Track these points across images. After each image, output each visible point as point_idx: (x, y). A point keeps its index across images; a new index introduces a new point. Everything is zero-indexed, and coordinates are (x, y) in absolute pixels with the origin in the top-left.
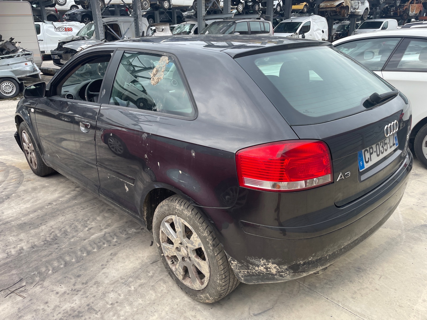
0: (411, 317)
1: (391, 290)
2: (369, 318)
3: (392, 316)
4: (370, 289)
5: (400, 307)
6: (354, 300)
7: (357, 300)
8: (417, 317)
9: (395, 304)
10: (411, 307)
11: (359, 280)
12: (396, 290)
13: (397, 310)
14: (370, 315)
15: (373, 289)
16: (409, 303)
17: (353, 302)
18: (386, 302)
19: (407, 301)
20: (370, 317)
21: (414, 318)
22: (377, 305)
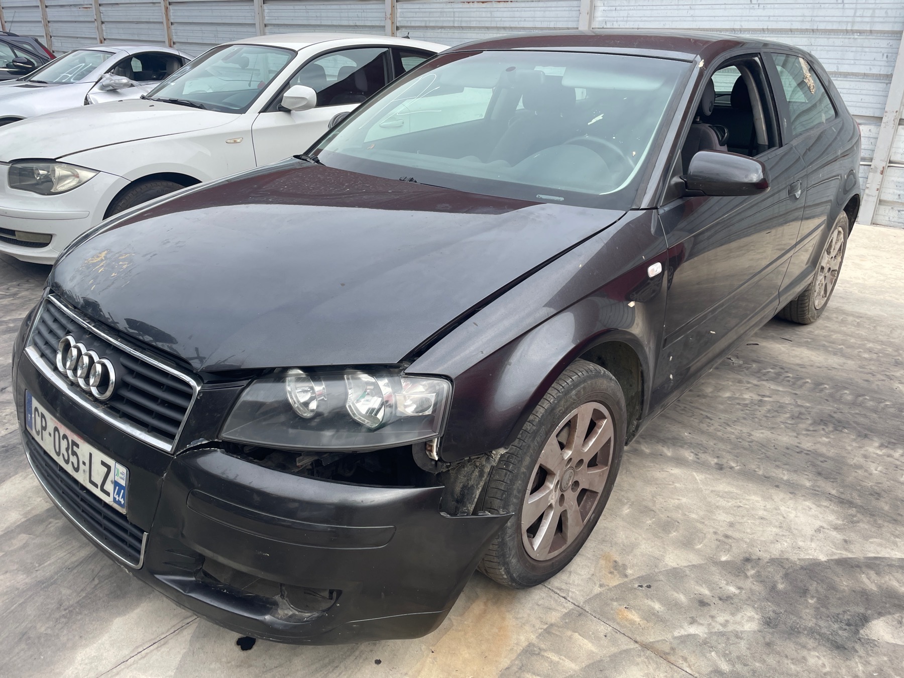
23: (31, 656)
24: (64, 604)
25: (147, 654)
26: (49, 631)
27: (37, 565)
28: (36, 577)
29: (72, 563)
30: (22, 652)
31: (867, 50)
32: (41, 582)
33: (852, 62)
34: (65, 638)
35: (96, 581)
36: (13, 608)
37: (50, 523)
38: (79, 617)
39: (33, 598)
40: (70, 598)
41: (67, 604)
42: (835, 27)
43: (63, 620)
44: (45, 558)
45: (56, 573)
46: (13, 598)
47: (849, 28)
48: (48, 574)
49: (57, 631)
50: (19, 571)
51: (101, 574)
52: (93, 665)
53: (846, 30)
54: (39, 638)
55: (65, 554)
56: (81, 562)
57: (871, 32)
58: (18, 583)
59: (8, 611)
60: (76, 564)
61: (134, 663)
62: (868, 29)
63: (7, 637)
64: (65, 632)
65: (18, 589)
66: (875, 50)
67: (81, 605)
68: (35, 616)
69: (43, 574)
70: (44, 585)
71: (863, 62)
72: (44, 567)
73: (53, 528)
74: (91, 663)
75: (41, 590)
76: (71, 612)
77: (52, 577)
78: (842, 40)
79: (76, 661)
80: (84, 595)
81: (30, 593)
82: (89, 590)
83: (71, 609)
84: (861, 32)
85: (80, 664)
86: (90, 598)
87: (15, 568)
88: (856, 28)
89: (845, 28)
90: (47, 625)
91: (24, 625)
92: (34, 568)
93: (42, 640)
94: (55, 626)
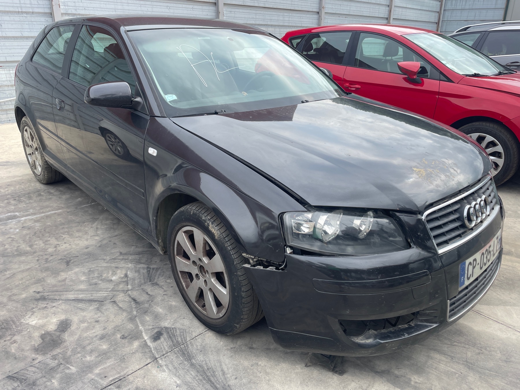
23: (516, 353)
24: (479, 352)
25: (487, 315)
26: (498, 352)
27: (457, 375)
28: (466, 372)
29: (447, 358)
30: (516, 358)
31: (35, 23)
32: (469, 368)
33: (29, 30)
34: (498, 344)
35: (455, 343)
36: (494, 373)
37: (416, 382)
38: (482, 343)
39: (483, 366)
40: (472, 351)
41: (477, 351)
42: (11, 9)
43: (488, 349)
44: (450, 373)
45: (459, 363)
46: (487, 376)
47: (20, 10)
48: (462, 367)
49: (496, 349)
50: (466, 382)
51: (449, 343)
52: (505, 330)
53: (18, 11)
54: (504, 355)
55: (441, 364)
56: (445, 354)
57: (33, 13)
58: (476, 379)
59: (497, 374)
60: (447, 356)
61: (495, 318)
62: (31, 11)
63: (512, 368)
64: (494, 346)
65: (480, 377)
66: (39, 23)
67: (474, 345)
68: (493, 361)
69: (462, 369)
70: (470, 365)
71: (35, 30)
72: (457, 370)
73: (420, 379)
74: (504, 331)
75: (474, 365)
76: (481, 348)
77: (463, 364)
78: (19, 17)
79: (507, 336)
80: (467, 346)
81: (480, 370)
82: (463, 345)
83: (480, 348)
84: (27, 13)
85: (508, 335)
86: (468, 343)
87: (465, 385)
88: (24, 10)
89: (17, 10)
90: (495, 354)
91: (501, 364)
92: (460, 375)
93: (505, 353)
94: (494, 351)
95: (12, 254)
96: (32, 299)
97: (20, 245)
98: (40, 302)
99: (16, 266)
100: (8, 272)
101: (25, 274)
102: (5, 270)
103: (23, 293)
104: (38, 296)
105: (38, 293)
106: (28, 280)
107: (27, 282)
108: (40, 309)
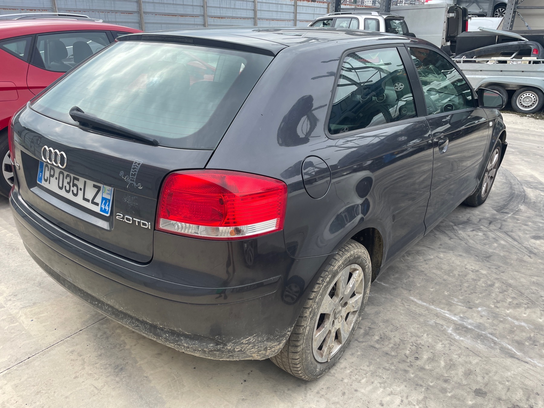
0: (18, 398)
1: (69, 393)
2: (37, 358)
3: (30, 379)
4: (80, 371)
5: (38, 392)
6: (68, 352)
7: (68, 354)
8: (14, 404)
9: (44, 388)
10: (31, 404)
11: (99, 364)
12: (66, 397)
13: (35, 388)
14: (40, 360)
15: (78, 374)
16: (38, 403)
17: (67, 350)
18: (53, 381)
19: (43, 403)
20: (39, 359)
21: (15, 400)
22: (52, 370)
95: (513, 290)
96: (538, 256)
97: (498, 293)
98: (534, 252)
99: (523, 280)
100: (533, 280)
101: (523, 271)
102: (534, 283)
103: (538, 262)
104: (532, 255)
105: (529, 256)
106: (527, 266)
107: (528, 265)
108: (539, 250)
